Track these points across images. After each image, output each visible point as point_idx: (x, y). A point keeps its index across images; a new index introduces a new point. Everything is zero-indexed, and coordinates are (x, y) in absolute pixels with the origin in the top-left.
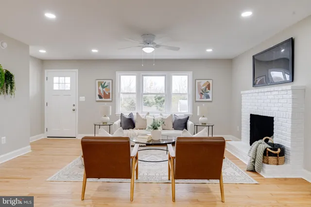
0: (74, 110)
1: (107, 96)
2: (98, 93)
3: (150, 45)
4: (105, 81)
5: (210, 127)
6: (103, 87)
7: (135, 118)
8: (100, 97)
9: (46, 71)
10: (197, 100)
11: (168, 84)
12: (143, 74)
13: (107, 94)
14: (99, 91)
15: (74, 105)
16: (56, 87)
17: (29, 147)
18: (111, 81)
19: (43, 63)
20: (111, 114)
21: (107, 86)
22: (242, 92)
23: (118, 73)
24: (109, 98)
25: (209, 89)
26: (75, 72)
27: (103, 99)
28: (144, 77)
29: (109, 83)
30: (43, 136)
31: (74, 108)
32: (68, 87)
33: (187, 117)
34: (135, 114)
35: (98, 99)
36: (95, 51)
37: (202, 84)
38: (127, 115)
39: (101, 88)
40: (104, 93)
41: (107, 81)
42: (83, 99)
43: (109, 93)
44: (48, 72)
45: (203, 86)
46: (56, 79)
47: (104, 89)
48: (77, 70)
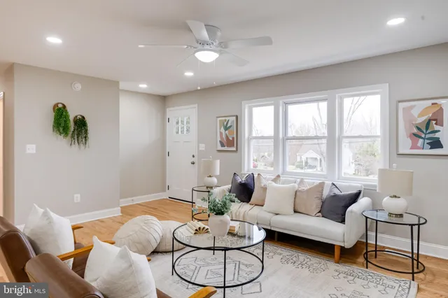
0: (193, 163)
1: (230, 142)
2: (219, 139)
4: (227, 119)
5: (415, 228)
6: (226, 128)
8: (222, 145)
9: (167, 110)
10: (401, 151)
12: (285, 101)
13: (231, 139)
14: (221, 133)
15: (193, 156)
17: (119, 208)
18: (235, 118)
19: (164, 100)
21: (230, 127)
24: (233, 145)
25: (440, 124)
26: (194, 108)
27: (226, 148)
28: (289, 107)
29: (233, 122)
30: (165, 195)
31: (193, 160)
35: (220, 148)
37: (415, 112)
39: (223, 130)
40: (227, 138)
41: (231, 119)
42: (203, 147)
43: (233, 138)
44: (169, 112)
45: (421, 116)
47: (227, 132)
48: (196, 105)
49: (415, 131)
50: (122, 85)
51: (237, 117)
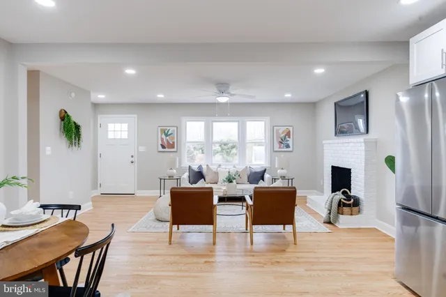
0: (132, 162)
1: (172, 146)
2: (160, 142)
3: (224, 94)
4: (168, 128)
5: (290, 181)
6: (166, 135)
7: (205, 171)
8: (163, 147)
9: (99, 117)
10: (275, 150)
11: (242, 132)
12: (213, 120)
13: (171, 143)
14: (162, 139)
15: (132, 156)
16: (111, 135)
18: (175, 128)
20: (177, 166)
21: (171, 134)
22: (324, 142)
23: (184, 119)
24: (174, 147)
25: (289, 137)
26: (133, 118)
27: (167, 150)
28: (214, 123)
29: (174, 131)
30: (96, 193)
31: (132, 160)
32: (125, 135)
33: (263, 169)
34: (204, 167)
35: (161, 149)
36: (161, 96)
37: (280, 131)
38: (195, 168)
39: (164, 136)
40: (168, 142)
41: (172, 129)
42: (142, 149)
43: (174, 143)
44: (101, 119)
45: (283, 133)
46: (111, 126)
47: (167, 138)
48: (136, 116)
49: (280, 140)
51: (177, 127)
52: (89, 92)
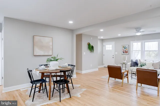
0: (113, 58)
1: (126, 52)
2: (122, 51)
3: (139, 32)
6: (125, 48)
7: (139, 62)
8: (123, 52)
9: (104, 43)
14: (123, 50)
15: (113, 56)
16: (107, 49)
17: (98, 69)
18: (128, 46)
19: (103, 40)
20: (127, 60)
21: (127, 48)
23: (131, 42)
24: (127, 53)
26: (113, 43)
27: (125, 53)
28: (145, 43)
30: (103, 66)
32: (111, 49)
34: (138, 60)
35: (123, 53)
36: (119, 35)
38: (134, 61)
39: (124, 49)
41: (126, 46)
42: (116, 53)
43: (127, 51)
44: (104, 44)
46: (107, 46)
47: (125, 49)
48: (114, 42)
50: (99, 38)
51: (129, 45)
52: (97, 37)
